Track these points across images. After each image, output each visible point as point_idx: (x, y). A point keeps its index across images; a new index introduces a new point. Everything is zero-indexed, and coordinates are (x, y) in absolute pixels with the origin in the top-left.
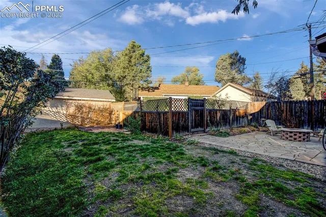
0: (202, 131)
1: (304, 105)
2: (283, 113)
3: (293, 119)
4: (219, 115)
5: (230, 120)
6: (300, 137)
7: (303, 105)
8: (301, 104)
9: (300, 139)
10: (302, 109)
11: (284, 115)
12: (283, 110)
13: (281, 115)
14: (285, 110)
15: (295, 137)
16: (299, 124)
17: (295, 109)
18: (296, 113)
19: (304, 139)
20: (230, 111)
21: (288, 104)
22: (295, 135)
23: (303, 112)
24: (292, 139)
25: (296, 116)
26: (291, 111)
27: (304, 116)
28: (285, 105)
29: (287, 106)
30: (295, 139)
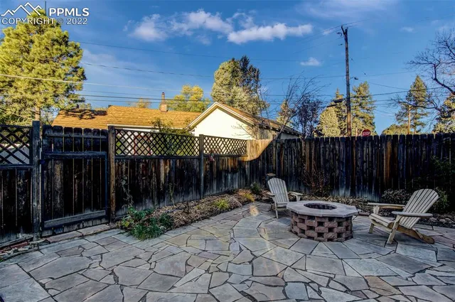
0: (100, 218)
1: (339, 146)
2: (305, 161)
3: (322, 173)
4: (164, 169)
5: (199, 180)
6: (331, 230)
7: (337, 147)
8: (334, 145)
9: (330, 235)
10: (336, 154)
11: (306, 165)
12: (305, 156)
13: (302, 166)
14: (308, 155)
15: (321, 229)
16: (332, 184)
17: (324, 156)
18: (326, 161)
19: (339, 235)
20: (199, 158)
21: (313, 145)
22: (321, 224)
23: (338, 160)
24: (314, 234)
25: (325, 168)
26: (318, 159)
27: (339, 168)
28: (308, 146)
29: (310, 149)
30: (320, 235)
